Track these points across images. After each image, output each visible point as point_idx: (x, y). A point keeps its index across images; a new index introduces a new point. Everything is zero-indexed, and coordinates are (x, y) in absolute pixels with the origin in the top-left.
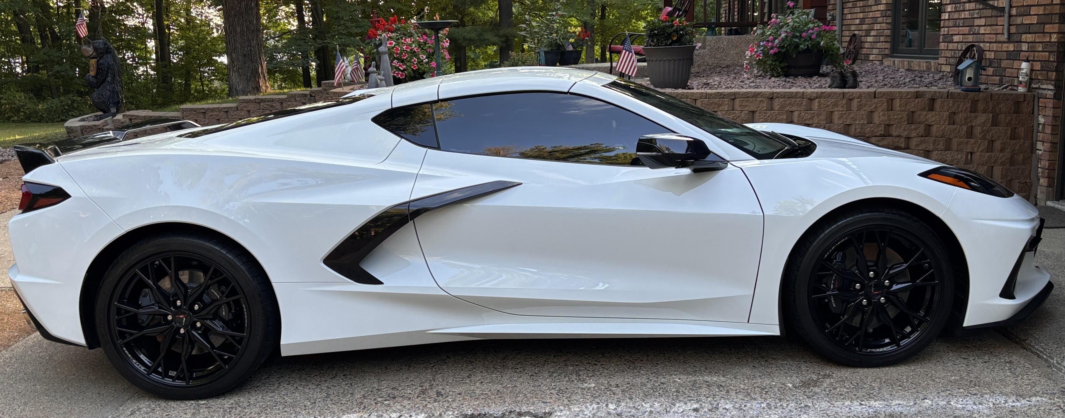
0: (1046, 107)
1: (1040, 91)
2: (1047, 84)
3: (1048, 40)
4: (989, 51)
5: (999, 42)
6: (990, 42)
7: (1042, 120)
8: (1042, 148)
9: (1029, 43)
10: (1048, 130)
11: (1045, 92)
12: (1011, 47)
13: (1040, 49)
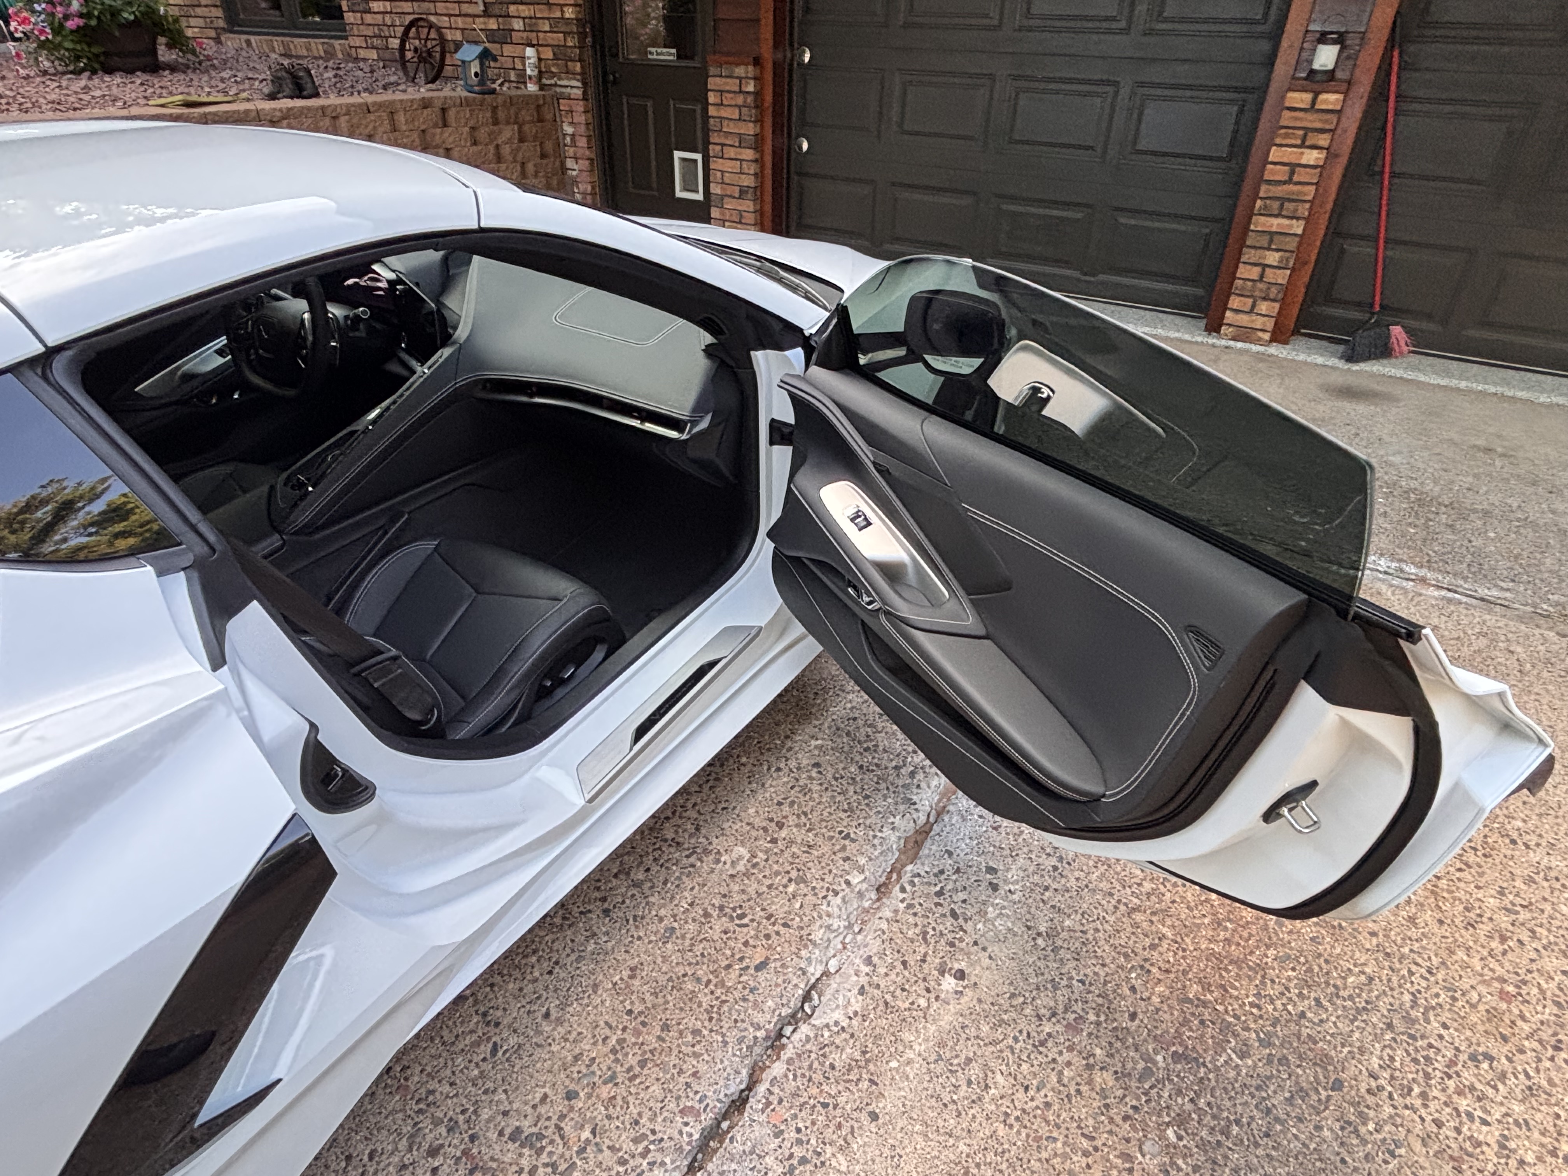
0: (572, 112)
1: (558, 90)
2: (569, 79)
3: (558, 14)
4: (451, 28)
5: (467, 15)
6: (450, 15)
7: (569, 130)
8: (576, 167)
9: (524, 18)
10: (582, 142)
11: (568, 90)
12: (493, 24)
13: (547, 28)
